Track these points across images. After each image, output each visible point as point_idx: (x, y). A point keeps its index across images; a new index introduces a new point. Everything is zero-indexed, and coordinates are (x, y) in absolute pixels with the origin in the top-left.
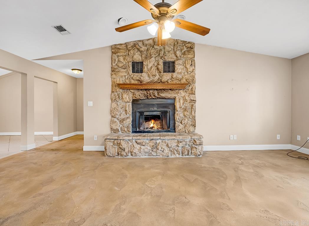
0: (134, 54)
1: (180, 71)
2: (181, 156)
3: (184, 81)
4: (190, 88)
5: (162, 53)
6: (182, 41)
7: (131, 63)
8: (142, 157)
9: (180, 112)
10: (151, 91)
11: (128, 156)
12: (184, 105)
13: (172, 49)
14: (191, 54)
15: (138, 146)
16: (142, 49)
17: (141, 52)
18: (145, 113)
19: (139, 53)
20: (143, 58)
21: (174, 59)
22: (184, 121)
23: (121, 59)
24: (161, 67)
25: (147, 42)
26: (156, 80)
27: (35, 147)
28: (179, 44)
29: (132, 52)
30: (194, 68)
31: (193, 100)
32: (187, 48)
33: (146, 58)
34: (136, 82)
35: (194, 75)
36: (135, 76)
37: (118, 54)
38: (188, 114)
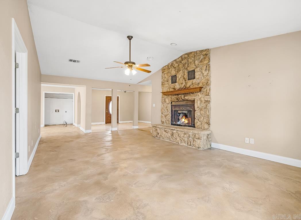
0: (172, 71)
1: (198, 77)
2: (186, 145)
3: (200, 85)
4: (205, 90)
5: (186, 65)
6: (200, 51)
7: (171, 77)
8: (166, 140)
9: (198, 111)
10: (180, 95)
11: (161, 138)
12: (201, 105)
13: (193, 60)
14: (206, 60)
15: (164, 133)
16: (175, 66)
17: (175, 68)
18: (179, 111)
19: (174, 69)
20: (176, 73)
21: (195, 68)
22: (201, 119)
23: (166, 75)
24: (186, 76)
25: (178, 60)
26: (182, 87)
27: (138, 128)
28: (198, 55)
29: (170, 69)
30: (208, 72)
31: (208, 101)
32: (204, 56)
33: (178, 72)
34: (172, 90)
35: (208, 78)
36: (172, 86)
37: (165, 73)
38: (204, 113)
